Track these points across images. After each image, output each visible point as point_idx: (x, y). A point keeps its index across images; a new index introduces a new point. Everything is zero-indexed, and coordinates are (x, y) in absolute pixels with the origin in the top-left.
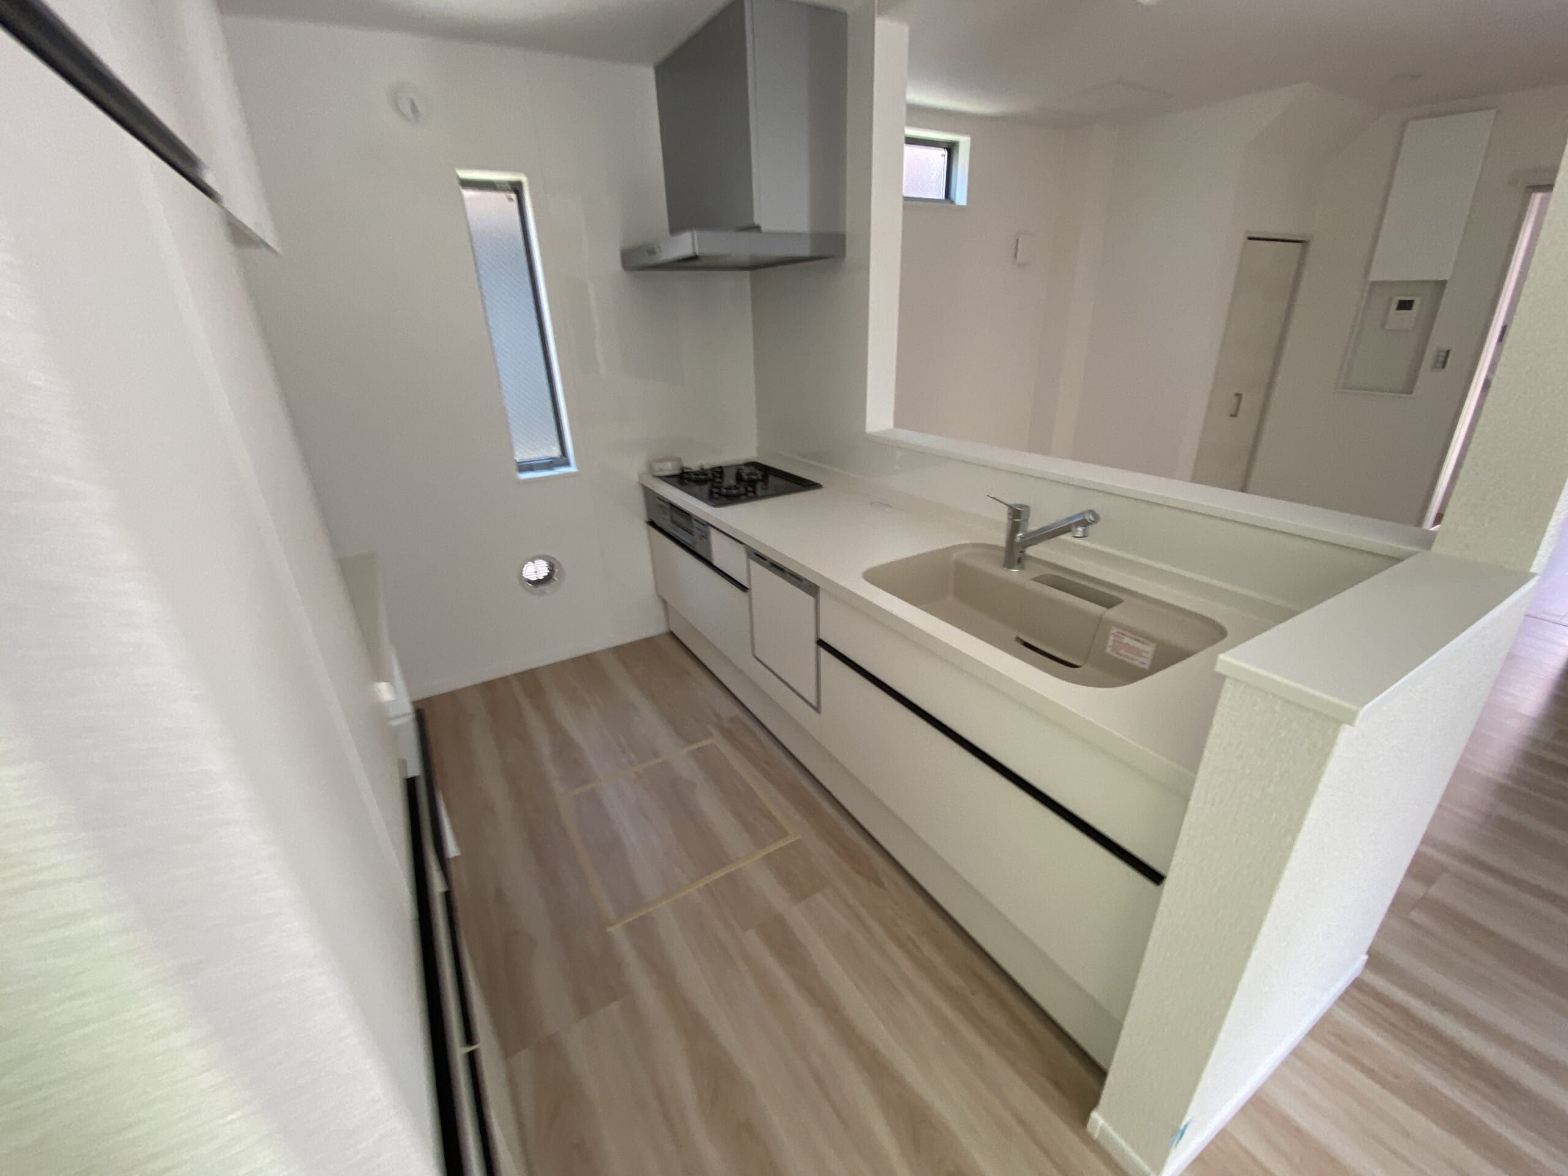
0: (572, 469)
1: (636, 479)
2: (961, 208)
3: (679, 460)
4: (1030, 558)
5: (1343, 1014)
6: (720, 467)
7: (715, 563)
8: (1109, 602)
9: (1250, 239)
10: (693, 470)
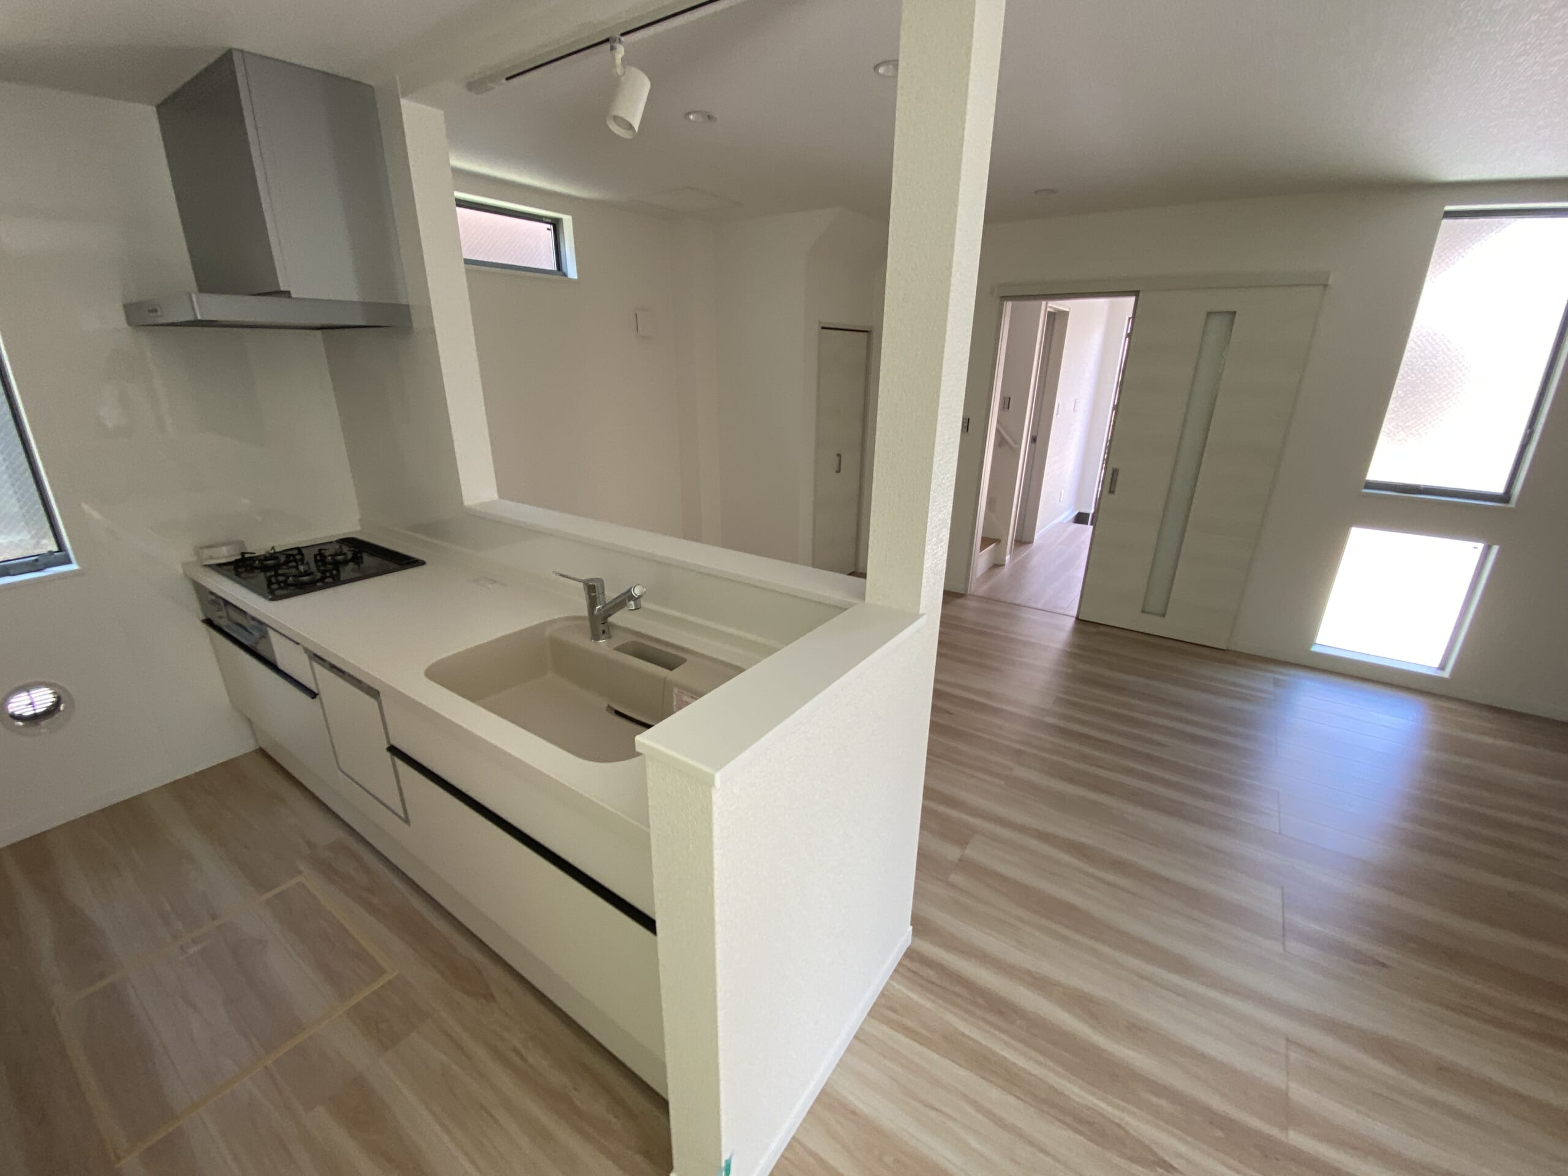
0: (74, 567)
1: (180, 570)
2: (572, 281)
3: (241, 543)
4: (613, 626)
5: (897, 986)
6: (299, 549)
7: (282, 664)
8: (671, 664)
9: (823, 328)
10: (257, 554)
